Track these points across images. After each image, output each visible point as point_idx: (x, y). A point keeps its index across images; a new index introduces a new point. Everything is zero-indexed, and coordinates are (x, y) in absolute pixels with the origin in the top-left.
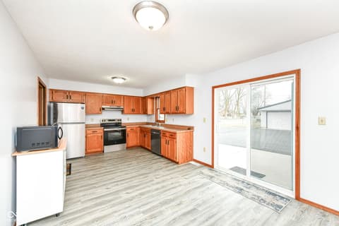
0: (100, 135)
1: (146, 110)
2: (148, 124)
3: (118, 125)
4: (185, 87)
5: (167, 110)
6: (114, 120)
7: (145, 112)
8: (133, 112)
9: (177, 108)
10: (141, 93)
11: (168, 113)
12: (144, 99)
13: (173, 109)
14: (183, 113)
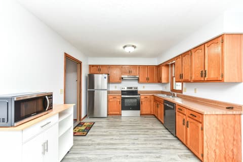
0: (119, 100)
1: (161, 79)
2: (163, 92)
3: (135, 92)
4: (222, 36)
5: (185, 77)
6: (131, 88)
7: (159, 81)
8: (148, 81)
9: (204, 74)
10: (155, 62)
11: (187, 81)
12: (158, 67)
13: (196, 75)
14: (218, 81)
